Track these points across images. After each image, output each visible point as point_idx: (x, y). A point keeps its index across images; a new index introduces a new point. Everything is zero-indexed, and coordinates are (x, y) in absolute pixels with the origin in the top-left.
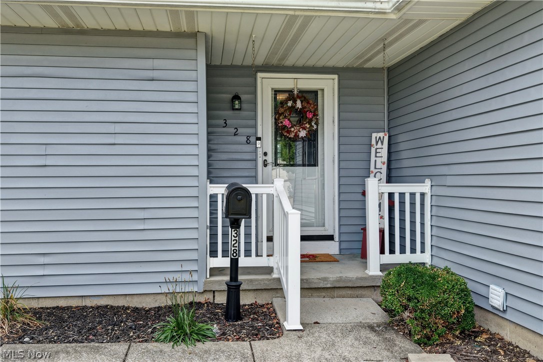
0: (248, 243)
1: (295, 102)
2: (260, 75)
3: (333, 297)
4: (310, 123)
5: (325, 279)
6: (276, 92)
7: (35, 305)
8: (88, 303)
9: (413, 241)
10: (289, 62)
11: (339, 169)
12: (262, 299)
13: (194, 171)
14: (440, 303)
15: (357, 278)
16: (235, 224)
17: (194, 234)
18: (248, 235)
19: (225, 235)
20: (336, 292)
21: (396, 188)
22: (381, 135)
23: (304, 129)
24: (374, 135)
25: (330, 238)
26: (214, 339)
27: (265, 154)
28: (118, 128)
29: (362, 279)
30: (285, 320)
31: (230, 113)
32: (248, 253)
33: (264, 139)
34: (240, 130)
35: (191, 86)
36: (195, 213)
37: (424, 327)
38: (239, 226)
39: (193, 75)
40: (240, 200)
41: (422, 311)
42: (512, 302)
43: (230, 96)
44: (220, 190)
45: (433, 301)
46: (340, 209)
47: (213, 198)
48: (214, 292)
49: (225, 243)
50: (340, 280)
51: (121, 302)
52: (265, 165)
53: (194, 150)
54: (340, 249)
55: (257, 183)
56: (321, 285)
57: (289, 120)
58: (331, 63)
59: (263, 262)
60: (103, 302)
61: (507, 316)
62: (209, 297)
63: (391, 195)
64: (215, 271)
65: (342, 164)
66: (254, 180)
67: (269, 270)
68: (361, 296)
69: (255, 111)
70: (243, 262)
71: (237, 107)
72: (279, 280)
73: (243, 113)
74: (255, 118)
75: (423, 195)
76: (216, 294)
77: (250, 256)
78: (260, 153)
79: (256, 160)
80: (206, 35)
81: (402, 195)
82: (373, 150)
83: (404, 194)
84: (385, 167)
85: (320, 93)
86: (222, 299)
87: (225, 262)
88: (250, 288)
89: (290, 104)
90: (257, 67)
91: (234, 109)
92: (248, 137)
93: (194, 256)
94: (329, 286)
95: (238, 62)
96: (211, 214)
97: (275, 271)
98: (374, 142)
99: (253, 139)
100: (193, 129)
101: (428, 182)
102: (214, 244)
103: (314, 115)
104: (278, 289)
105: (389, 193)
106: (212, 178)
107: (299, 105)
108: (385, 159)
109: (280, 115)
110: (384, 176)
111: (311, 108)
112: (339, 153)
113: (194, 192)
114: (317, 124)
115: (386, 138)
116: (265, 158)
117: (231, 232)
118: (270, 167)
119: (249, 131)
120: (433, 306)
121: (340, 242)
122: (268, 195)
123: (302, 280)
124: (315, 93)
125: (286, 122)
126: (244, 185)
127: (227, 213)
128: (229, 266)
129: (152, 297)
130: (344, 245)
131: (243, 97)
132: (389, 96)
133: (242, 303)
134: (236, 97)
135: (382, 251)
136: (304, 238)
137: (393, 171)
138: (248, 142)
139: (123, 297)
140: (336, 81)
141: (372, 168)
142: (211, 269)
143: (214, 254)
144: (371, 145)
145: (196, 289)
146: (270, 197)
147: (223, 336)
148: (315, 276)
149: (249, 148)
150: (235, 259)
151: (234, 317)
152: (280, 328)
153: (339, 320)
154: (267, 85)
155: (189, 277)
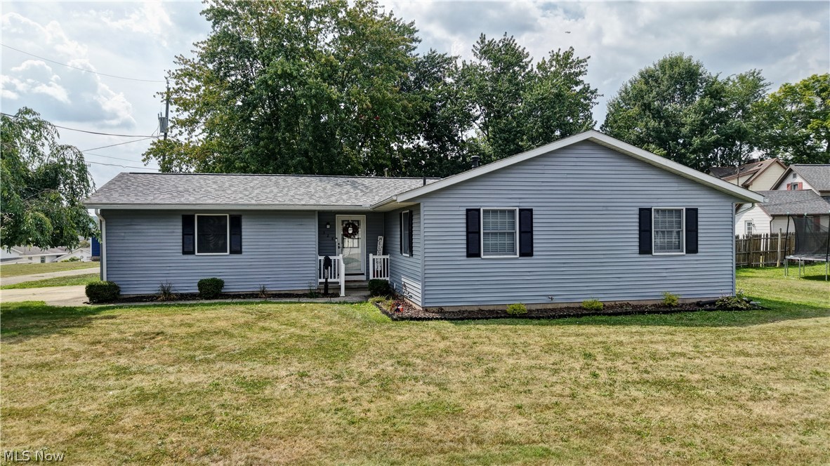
0: (331, 273)
1: (350, 223)
2: (337, 215)
3: (358, 291)
4: (355, 233)
5: (356, 285)
6: (343, 221)
7: (271, 293)
8: (282, 292)
12: (335, 292)
13: (314, 252)
16: (327, 267)
17: (314, 272)
18: (331, 270)
19: (324, 270)
21: (386, 257)
24: (379, 237)
25: (363, 274)
26: (321, 297)
27: (339, 244)
29: (366, 285)
30: (341, 294)
31: (326, 229)
32: (331, 278)
33: (338, 239)
34: (329, 235)
35: (313, 227)
36: (314, 265)
39: (314, 223)
40: (328, 261)
41: (375, 289)
42: (397, 287)
43: (326, 223)
44: (322, 258)
46: (365, 264)
47: (320, 260)
48: (320, 289)
49: (324, 273)
50: (360, 285)
51: (292, 292)
52: (339, 248)
53: (314, 246)
54: (365, 278)
56: (354, 287)
59: (335, 280)
60: (286, 292)
62: (318, 291)
63: (384, 259)
64: (320, 283)
66: (335, 254)
67: (338, 283)
68: (365, 290)
69: (335, 228)
70: (329, 280)
71: (328, 227)
72: (340, 286)
73: (331, 229)
74: (335, 231)
75: (387, 259)
78: (337, 244)
79: (335, 247)
80: (318, 211)
82: (379, 242)
84: (382, 249)
85: (359, 222)
86: (322, 291)
88: (331, 288)
90: (336, 213)
93: (314, 278)
94: (357, 287)
96: (320, 266)
98: (379, 239)
99: (334, 238)
100: (314, 239)
101: (391, 255)
102: (320, 273)
104: (339, 288)
106: (320, 254)
108: (382, 246)
109: (344, 227)
110: (382, 253)
112: (366, 243)
113: (314, 259)
115: (383, 238)
117: (326, 271)
118: (341, 249)
120: (377, 288)
121: (366, 276)
123: (345, 286)
126: (330, 256)
127: (324, 265)
128: (325, 281)
130: (368, 277)
131: (331, 224)
132: (385, 222)
133: (329, 292)
134: (328, 224)
135: (374, 277)
136: (346, 275)
137: (385, 250)
138: (332, 239)
140: (365, 217)
141: (377, 250)
143: (320, 278)
145: (314, 288)
146: (338, 260)
147: (323, 297)
148: (352, 284)
149: (333, 242)
150: (327, 279)
151: (326, 294)
152: (339, 296)
153: (356, 295)
154: (339, 218)
155: (312, 285)
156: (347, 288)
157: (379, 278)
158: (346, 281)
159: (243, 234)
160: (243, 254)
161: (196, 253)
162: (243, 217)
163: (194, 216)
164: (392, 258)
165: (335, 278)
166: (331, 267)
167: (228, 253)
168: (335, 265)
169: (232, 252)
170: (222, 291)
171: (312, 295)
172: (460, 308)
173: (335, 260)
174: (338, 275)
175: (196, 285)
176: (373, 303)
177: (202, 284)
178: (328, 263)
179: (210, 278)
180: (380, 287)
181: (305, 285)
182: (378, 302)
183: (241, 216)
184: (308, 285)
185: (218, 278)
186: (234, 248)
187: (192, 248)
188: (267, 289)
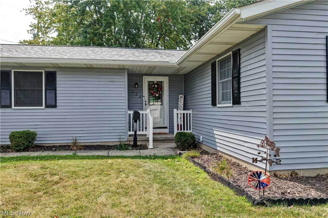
0: (139, 127)
1: (155, 85)
2: (144, 77)
3: (164, 143)
4: (160, 92)
5: (161, 137)
6: (149, 82)
7: (84, 144)
8: (94, 144)
9: (187, 127)
10: (153, 73)
11: (169, 106)
12: (143, 143)
13: (124, 107)
14: (186, 140)
15: (170, 137)
16: (136, 121)
17: (124, 125)
18: (140, 124)
19: (133, 124)
20: (165, 141)
21: (185, 112)
22: (182, 95)
23: (158, 94)
24: (180, 96)
25: (166, 128)
26: (130, 150)
27: (146, 101)
28: (103, 95)
29: (172, 137)
30: (149, 146)
31: (135, 88)
32: (140, 130)
33: (145, 97)
34: (137, 94)
35: (123, 83)
36: (124, 119)
37: (183, 146)
38: (137, 122)
39: (124, 80)
40: (137, 115)
41: (182, 142)
42: (204, 140)
43: (135, 83)
44: (132, 112)
45: (185, 139)
46: (169, 119)
47: (130, 114)
48: (130, 141)
49: (133, 127)
50: (166, 138)
51: (103, 144)
52: (146, 105)
53: (124, 101)
54: (169, 131)
55: (143, 110)
56: (160, 139)
57: (153, 91)
58: (166, 73)
59: (144, 133)
60: (98, 144)
61: (203, 143)
62: (128, 143)
63: (184, 114)
64: (130, 135)
65: (170, 104)
66: (142, 109)
67: (146, 135)
68: (172, 142)
69: (142, 88)
70: (138, 133)
71: (137, 87)
72: (148, 138)
73: (138, 89)
74: (142, 90)
75: (190, 114)
76: (130, 142)
77: (140, 131)
78: (144, 101)
79: (143, 103)
80: (127, 69)
81: (187, 114)
82: (179, 100)
83: (184, 113)
84: (183, 106)
85: (163, 82)
86: (132, 143)
87: (133, 133)
88: (140, 140)
89: (153, 86)
90: (143, 74)
91: (136, 88)
92: (140, 96)
93: (124, 131)
94: (162, 139)
95: (137, 72)
96: (129, 120)
97: (147, 135)
98: (180, 98)
99: (141, 97)
100: (124, 95)
101: (191, 110)
102: (130, 127)
103: (161, 90)
104: (148, 140)
105: (183, 113)
106: (129, 109)
107: (156, 86)
108: (183, 103)
109: (150, 89)
110: (182, 108)
111: (160, 87)
112: (169, 101)
113: (124, 113)
114: (162, 92)
115: (183, 97)
116: (145, 103)
117: (135, 124)
118: (147, 106)
119: (141, 94)
120: (184, 140)
121: (169, 129)
122: (145, 114)
123: (153, 138)
124: (161, 82)
125: (152, 92)
126: (138, 111)
127: (133, 119)
128: (134, 134)
129: (112, 142)
130: (170, 130)
131: (139, 84)
132: (184, 83)
133: (137, 144)
134: (136, 84)
135: (178, 130)
136: (154, 128)
137: (185, 107)
138: (140, 98)
139: (104, 143)
140: (168, 79)
141: (179, 106)
142: (129, 135)
143: (130, 130)
144: (179, 99)
145: (124, 140)
146: (146, 114)
147: (132, 149)
148: (158, 137)
149: (140, 100)
150: (136, 132)
151: (135, 146)
152: (147, 148)
153: (164, 147)
154: (146, 80)
155: (122, 137)
156: (155, 140)
157: (186, 131)
158: (154, 134)
159: (58, 89)
160: (58, 107)
161: (13, 107)
162: (57, 73)
163: (11, 71)
164: (194, 113)
165: (143, 131)
166: (139, 121)
167: (44, 107)
168: (143, 119)
169: (47, 106)
170: (35, 142)
171: (122, 147)
172: (318, 172)
173: (143, 114)
174: (146, 128)
175: (8, 137)
176: (187, 158)
177: (13, 136)
178: (137, 117)
179: (22, 130)
180: (187, 140)
181: (115, 137)
182: (193, 157)
183: (56, 72)
184: (118, 137)
185: (32, 130)
186: (49, 103)
187: (9, 102)
188: (78, 141)
